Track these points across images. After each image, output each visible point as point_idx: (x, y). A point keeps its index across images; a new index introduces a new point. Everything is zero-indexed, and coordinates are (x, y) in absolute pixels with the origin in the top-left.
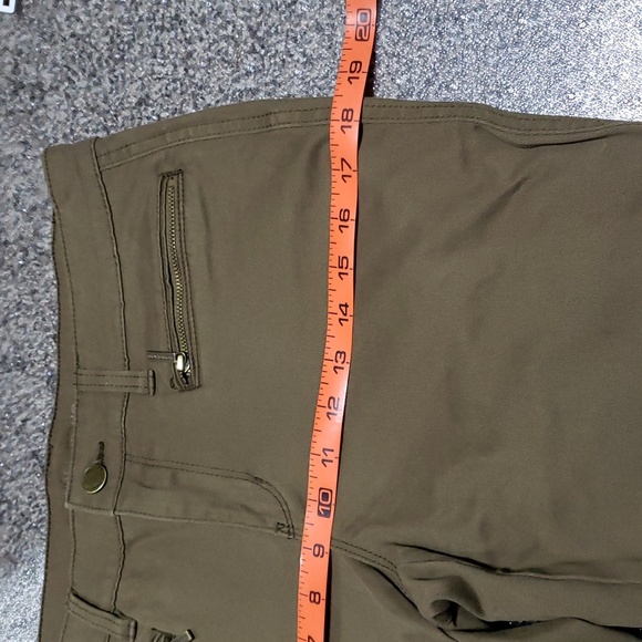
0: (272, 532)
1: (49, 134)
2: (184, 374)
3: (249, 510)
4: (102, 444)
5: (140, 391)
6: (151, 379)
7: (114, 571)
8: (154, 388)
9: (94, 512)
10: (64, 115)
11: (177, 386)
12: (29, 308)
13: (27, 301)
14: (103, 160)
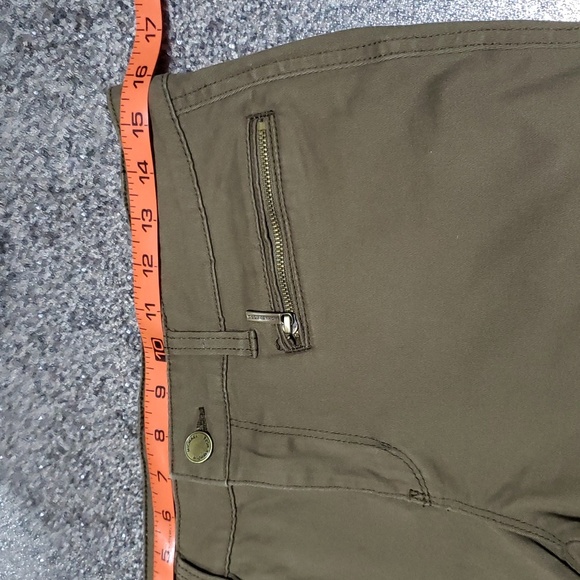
0: (405, 498)
1: (102, 68)
2: (291, 335)
3: (376, 475)
4: (202, 409)
5: (241, 353)
6: (253, 341)
7: (225, 534)
8: (257, 350)
9: (203, 482)
10: (118, 46)
11: (283, 346)
12: (97, 262)
13: (94, 254)
14: (179, 103)
